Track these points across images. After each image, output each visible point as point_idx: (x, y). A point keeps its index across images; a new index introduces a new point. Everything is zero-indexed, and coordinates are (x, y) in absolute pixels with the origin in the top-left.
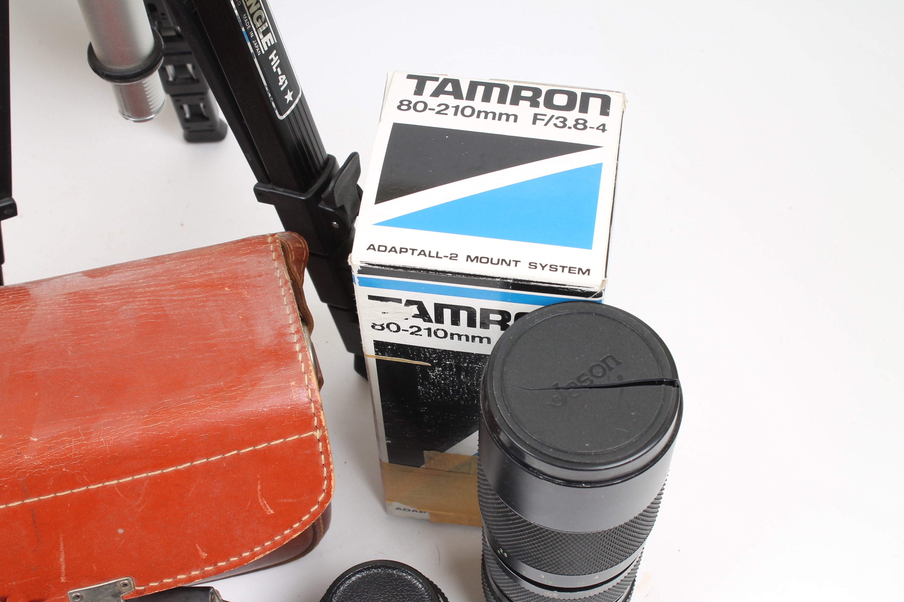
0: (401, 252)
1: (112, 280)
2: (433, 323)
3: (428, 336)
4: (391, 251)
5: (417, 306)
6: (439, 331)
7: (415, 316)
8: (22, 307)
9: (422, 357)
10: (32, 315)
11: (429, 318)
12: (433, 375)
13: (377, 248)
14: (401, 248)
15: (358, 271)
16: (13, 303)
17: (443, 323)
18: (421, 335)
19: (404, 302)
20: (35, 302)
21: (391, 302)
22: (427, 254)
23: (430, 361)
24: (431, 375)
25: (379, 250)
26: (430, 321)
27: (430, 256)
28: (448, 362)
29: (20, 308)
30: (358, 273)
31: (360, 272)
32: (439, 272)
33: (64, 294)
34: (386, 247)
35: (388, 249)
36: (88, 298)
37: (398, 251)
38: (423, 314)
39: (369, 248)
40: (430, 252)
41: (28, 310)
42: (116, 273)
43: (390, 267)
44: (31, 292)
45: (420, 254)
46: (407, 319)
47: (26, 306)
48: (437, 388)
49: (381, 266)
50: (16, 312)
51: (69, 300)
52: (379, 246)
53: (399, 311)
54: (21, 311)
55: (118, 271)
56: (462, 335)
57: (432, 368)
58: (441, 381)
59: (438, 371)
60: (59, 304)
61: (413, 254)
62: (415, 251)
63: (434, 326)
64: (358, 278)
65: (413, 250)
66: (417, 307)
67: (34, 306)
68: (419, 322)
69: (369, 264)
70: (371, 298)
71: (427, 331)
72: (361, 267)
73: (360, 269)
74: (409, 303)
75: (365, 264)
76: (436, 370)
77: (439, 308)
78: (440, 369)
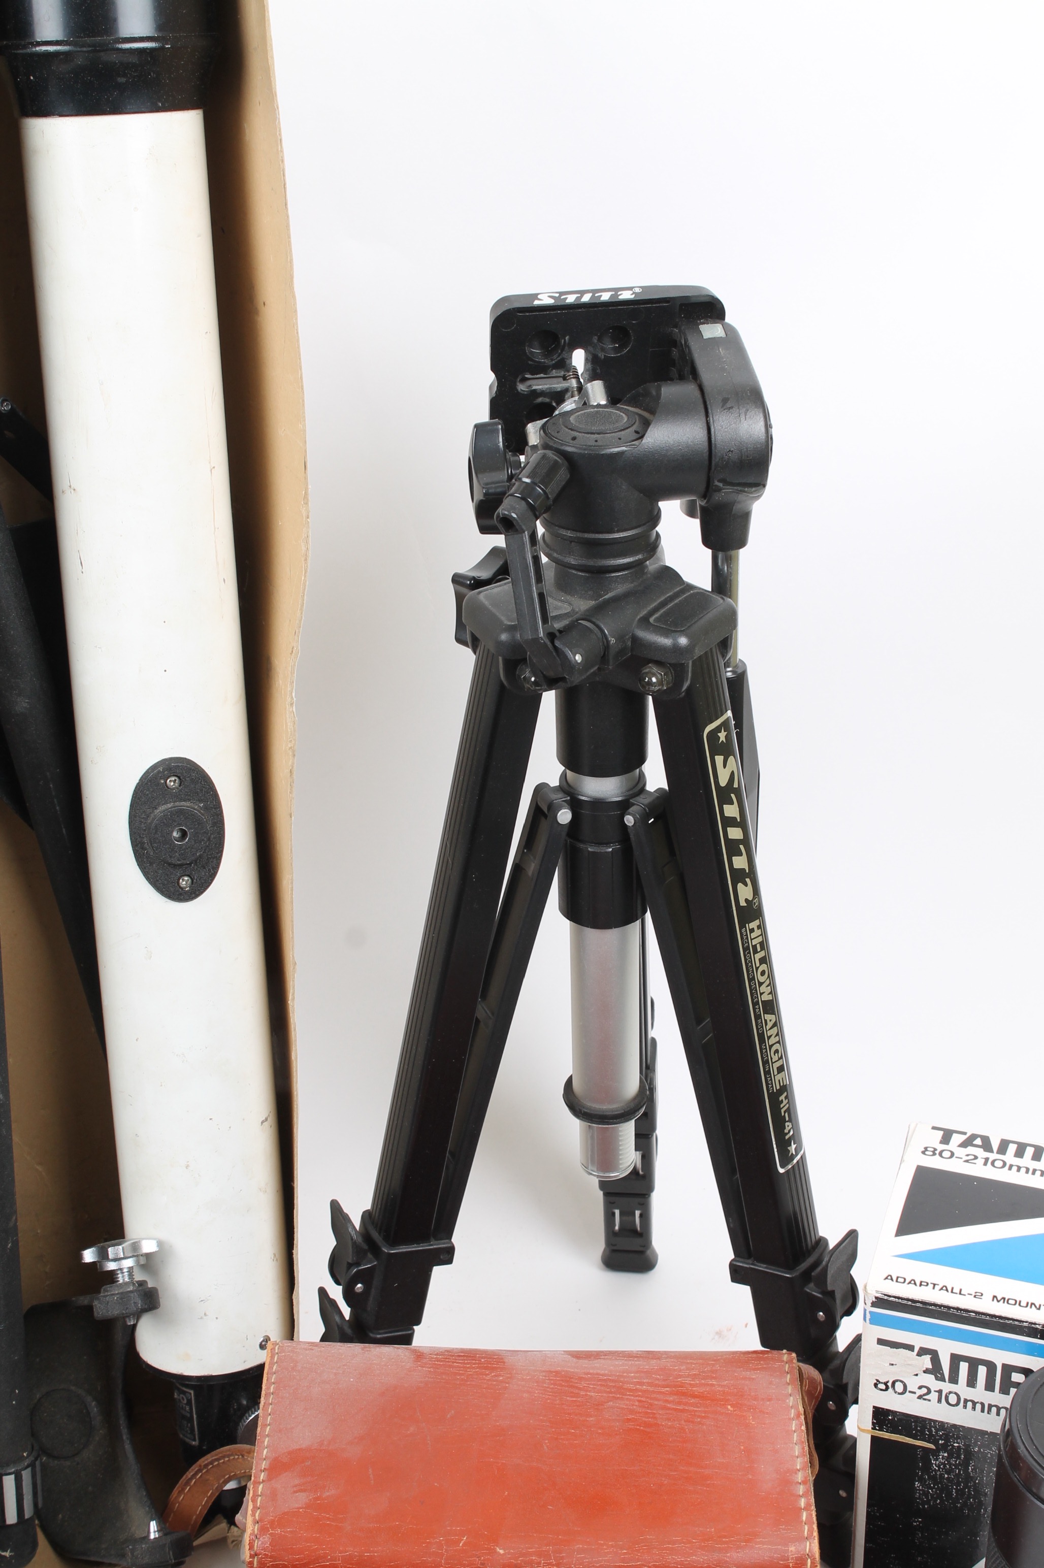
0: (921, 1285)
1: (598, 1366)
2: (945, 1382)
3: (938, 1402)
4: (910, 1283)
5: (930, 1356)
6: (951, 1395)
7: (926, 1371)
8: (495, 1376)
9: (927, 1434)
10: (506, 1388)
11: (943, 1374)
12: (935, 1464)
13: (895, 1279)
14: (921, 1282)
15: (872, 1303)
16: (486, 1368)
17: (957, 1383)
18: (929, 1400)
19: (916, 1350)
20: (511, 1374)
21: (902, 1349)
22: (950, 1290)
23: (935, 1443)
24: (933, 1464)
25: (897, 1281)
26: (943, 1380)
27: (952, 1292)
28: (956, 1445)
29: (492, 1376)
30: (872, 1306)
31: (874, 1305)
32: (961, 1310)
33: (544, 1371)
34: (905, 1279)
35: (907, 1281)
36: (572, 1382)
37: (918, 1283)
38: (936, 1370)
39: (886, 1278)
40: (953, 1289)
41: (502, 1382)
42: (604, 1359)
43: (908, 1300)
44: (506, 1360)
45: (942, 1289)
46: (917, 1375)
47: (500, 1375)
48: (938, 1486)
49: (899, 1298)
50: (489, 1380)
51: (549, 1379)
52: (898, 1278)
53: (910, 1363)
54: (494, 1381)
55: (607, 1357)
56: (978, 1402)
57: (935, 1453)
58: (944, 1474)
59: (943, 1456)
60: (537, 1382)
61: (934, 1288)
62: (936, 1286)
63: (946, 1387)
64: (870, 1312)
65: (934, 1285)
66: (931, 1358)
67: (508, 1378)
68: (930, 1380)
69: (885, 1295)
70: (881, 1342)
71: (937, 1393)
72: (876, 1298)
73: (874, 1300)
74: (923, 1352)
75: (880, 1295)
76: (941, 1457)
77: (956, 1359)
78: (946, 1455)
